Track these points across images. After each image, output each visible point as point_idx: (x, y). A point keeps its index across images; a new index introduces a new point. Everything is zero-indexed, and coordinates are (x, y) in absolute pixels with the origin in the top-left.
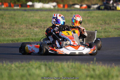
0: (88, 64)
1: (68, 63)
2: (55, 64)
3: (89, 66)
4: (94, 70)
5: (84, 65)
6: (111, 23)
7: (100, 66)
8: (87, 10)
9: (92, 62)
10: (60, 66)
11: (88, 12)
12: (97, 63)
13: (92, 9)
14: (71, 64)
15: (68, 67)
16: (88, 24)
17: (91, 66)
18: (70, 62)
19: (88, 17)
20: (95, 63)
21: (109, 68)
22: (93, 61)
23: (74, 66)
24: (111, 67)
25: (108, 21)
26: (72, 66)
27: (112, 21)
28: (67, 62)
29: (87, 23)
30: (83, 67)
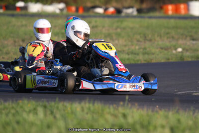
0: (115, 106)
1: (83, 104)
2: (61, 105)
3: (117, 109)
4: (125, 116)
5: (109, 108)
6: (155, 40)
7: (135, 110)
8: (115, 17)
9: (122, 103)
10: (69, 109)
11: (116, 19)
12: (130, 105)
13: (123, 14)
14: (87, 105)
15: (83, 110)
16: (116, 39)
17: (121, 110)
18: (85, 103)
19: (116, 29)
20: (128, 104)
21: (150, 112)
22: (124, 100)
23: (92, 108)
24: (153, 111)
25: (150, 36)
26: (89, 109)
27: (156, 36)
28: (80, 103)
29: (114, 38)
30: (107, 110)
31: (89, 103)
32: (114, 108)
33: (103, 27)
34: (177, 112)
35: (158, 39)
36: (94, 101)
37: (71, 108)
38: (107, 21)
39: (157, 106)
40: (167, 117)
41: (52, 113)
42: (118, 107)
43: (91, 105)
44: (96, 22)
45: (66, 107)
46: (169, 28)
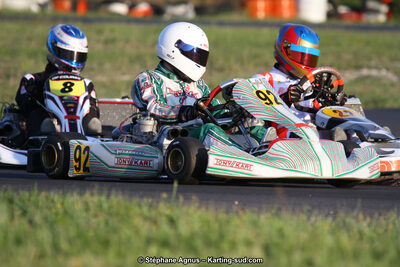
31: (100, 194)
32: (151, 206)
33: (127, 41)
34: (277, 214)
35: (236, 67)
36: (110, 190)
37: (62, 204)
38: (135, 31)
39: (236, 203)
40: (255, 224)
41: (24, 213)
42: (158, 202)
43: (103, 198)
44: (112, 31)
45: (53, 201)
46: (258, 45)
